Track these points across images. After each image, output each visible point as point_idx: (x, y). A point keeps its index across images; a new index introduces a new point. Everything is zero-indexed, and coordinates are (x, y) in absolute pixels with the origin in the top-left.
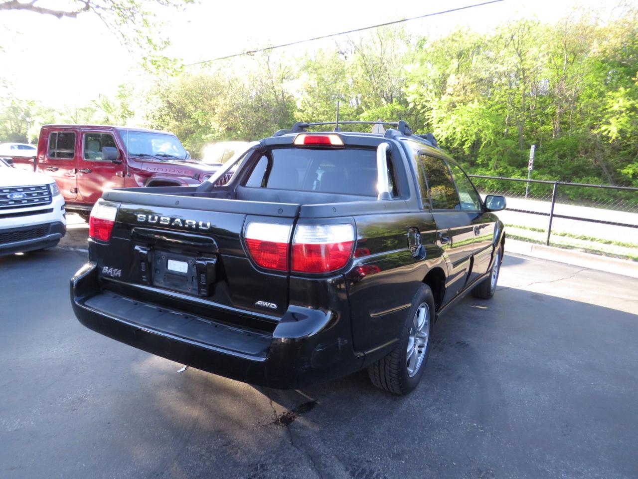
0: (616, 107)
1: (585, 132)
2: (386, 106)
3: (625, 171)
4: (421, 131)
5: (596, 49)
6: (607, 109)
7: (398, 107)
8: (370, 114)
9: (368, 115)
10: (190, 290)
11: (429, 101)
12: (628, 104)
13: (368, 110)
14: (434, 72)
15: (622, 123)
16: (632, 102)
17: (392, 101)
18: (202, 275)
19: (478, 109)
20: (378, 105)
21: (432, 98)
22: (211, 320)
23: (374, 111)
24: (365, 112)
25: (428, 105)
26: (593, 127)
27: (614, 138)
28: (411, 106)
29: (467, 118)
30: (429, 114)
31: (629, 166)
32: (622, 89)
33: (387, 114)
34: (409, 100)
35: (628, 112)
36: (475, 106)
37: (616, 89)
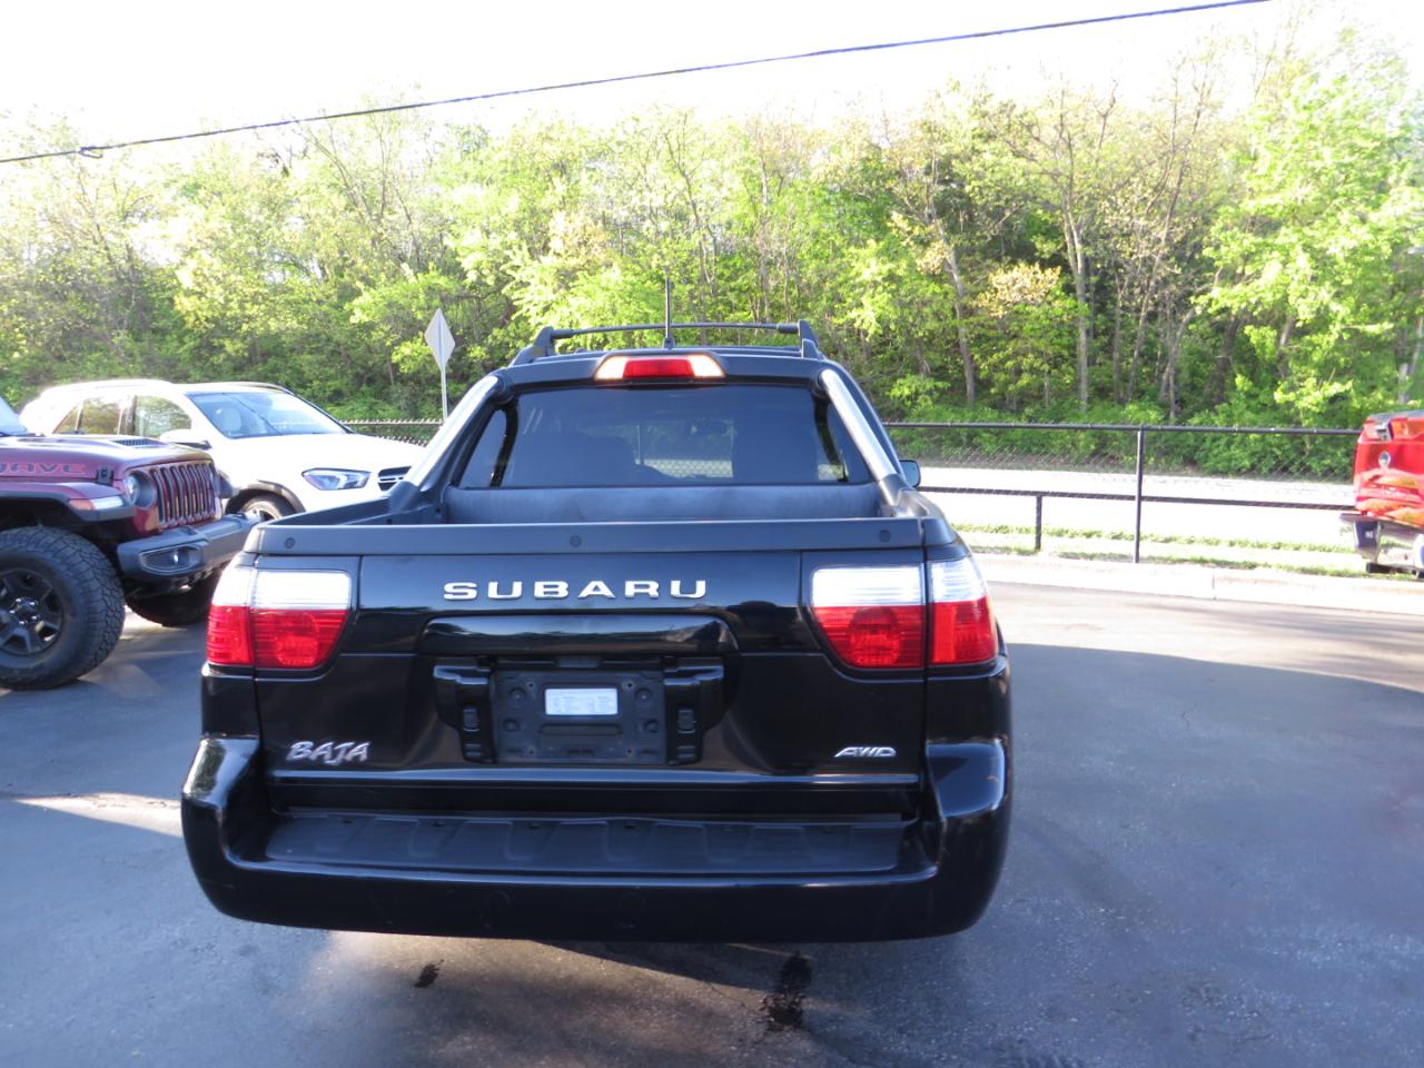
0: (866, 276)
1: (821, 322)
2: (412, 280)
3: (896, 392)
4: (502, 332)
5: (819, 166)
6: (851, 278)
7: (443, 281)
8: (378, 299)
9: (372, 301)
10: (630, 755)
11: (518, 267)
12: (885, 269)
13: (372, 290)
14: (513, 205)
15: (881, 304)
16: (891, 265)
17: (426, 270)
18: (682, 711)
19: (620, 282)
20: (395, 275)
21: (522, 259)
22: (700, 819)
23: (384, 291)
24: (365, 294)
25: (518, 276)
26: (832, 312)
27: (871, 332)
28: (472, 277)
29: (601, 300)
30: (522, 296)
31: (899, 381)
32: (871, 242)
33: (417, 297)
34: (467, 263)
35: (886, 284)
36: (614, 277)
37: (860, 243)
